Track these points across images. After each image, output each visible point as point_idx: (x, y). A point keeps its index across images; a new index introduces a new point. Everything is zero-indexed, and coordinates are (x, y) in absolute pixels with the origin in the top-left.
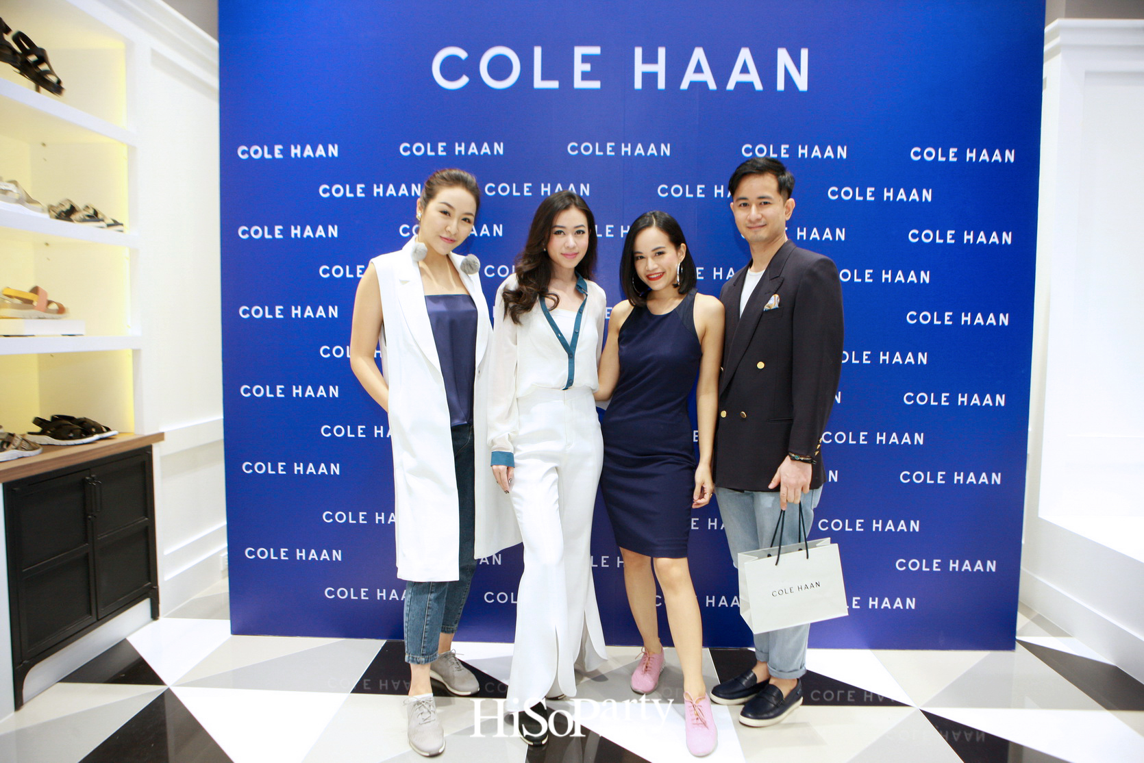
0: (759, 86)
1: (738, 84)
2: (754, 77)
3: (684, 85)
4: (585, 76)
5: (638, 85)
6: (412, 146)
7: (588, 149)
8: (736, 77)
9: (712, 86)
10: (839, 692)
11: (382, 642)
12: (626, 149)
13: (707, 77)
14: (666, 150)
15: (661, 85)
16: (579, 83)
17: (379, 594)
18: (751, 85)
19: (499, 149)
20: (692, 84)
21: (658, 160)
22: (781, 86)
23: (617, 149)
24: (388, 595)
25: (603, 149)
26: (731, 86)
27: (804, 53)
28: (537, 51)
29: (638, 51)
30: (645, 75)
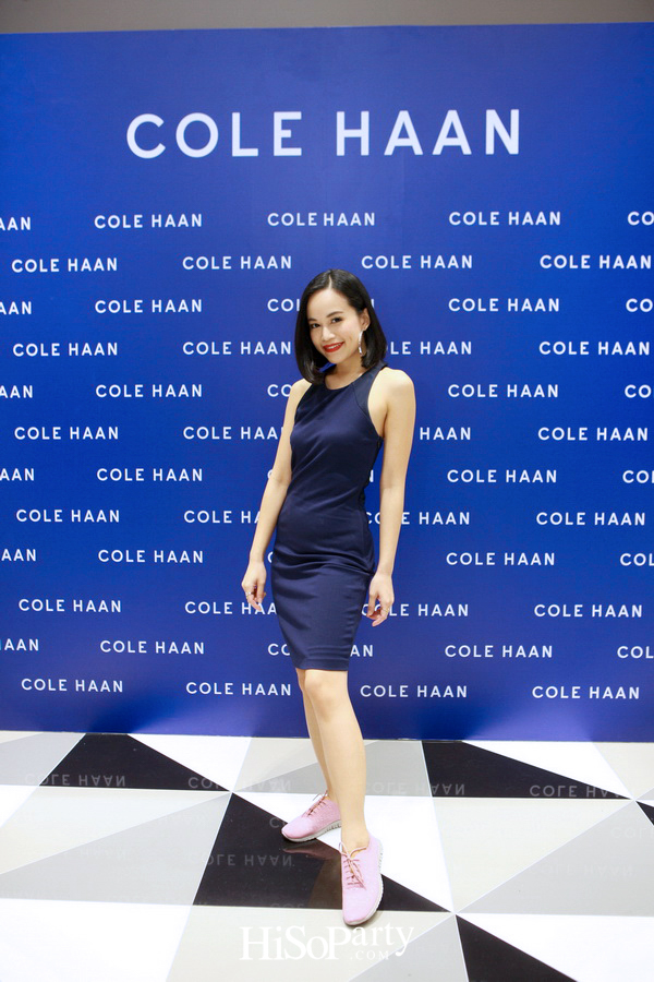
0: (467, 150)
1: (445, 148)
2: (461, 141)
3: (389, 151)
4: (286, 143)
5: (341, 151)
6: (107, 219)
7: (289, 219)
8: (443, 141)
9: (418, 151)
10: (560, 787)
11: (80, 736)
12: (328, 219)
13: (413, 141)
14: (370, 219)
15: (365, 151)
16: (279, 151)
17: (78, 685)
18: (458, 148)
19: (197, 220)
20: (398, 149)
21: (362, 229)
22: (490, 150)
23: (319, 219)
24: (87, 686)
25: (304, 219)
26: (437, 151)
27: (515, 114)
28: (236, 117)
29: (341, 116)
30: (348, 140)
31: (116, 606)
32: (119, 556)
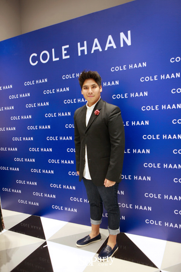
0: (115, 47)
1: (109, 48)
2: (113, 45)
3: (92, 52)
4: (66, 55)
5: (80, 54)
6: (27, 83)
7: (68, 77)
8: (108, 45)
9: (101, 50)
12: (77, 75)
13: (99, 47)
15: (86, 53)
16: (64, 57)
18: (112, 47)
19: (46, 80)
20: (95, 51)
22: (122, 45)
23: (75, 75)
25: (71, 76)
26: (106, 49)
27: (129, 32)
28: (53, 50)
29: (79, 44)
30: (81, 51)
31: (36, 184)
32: (35, 171)
